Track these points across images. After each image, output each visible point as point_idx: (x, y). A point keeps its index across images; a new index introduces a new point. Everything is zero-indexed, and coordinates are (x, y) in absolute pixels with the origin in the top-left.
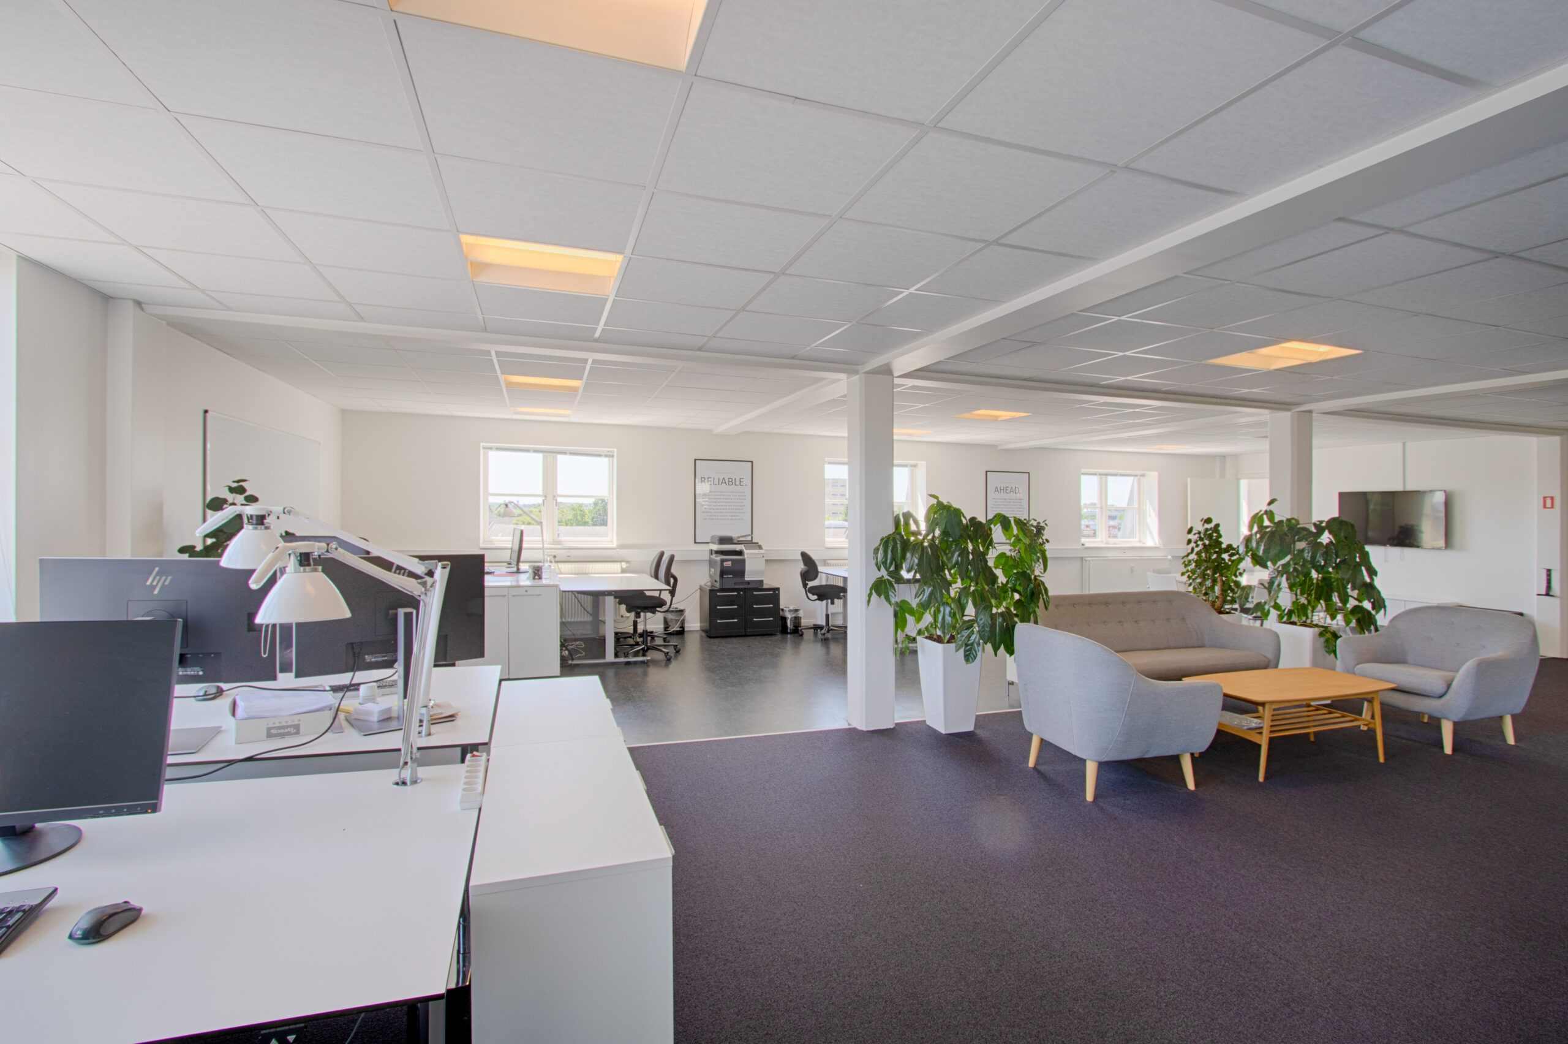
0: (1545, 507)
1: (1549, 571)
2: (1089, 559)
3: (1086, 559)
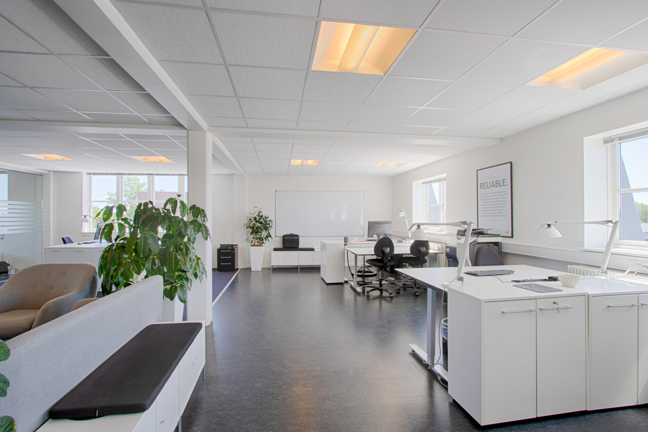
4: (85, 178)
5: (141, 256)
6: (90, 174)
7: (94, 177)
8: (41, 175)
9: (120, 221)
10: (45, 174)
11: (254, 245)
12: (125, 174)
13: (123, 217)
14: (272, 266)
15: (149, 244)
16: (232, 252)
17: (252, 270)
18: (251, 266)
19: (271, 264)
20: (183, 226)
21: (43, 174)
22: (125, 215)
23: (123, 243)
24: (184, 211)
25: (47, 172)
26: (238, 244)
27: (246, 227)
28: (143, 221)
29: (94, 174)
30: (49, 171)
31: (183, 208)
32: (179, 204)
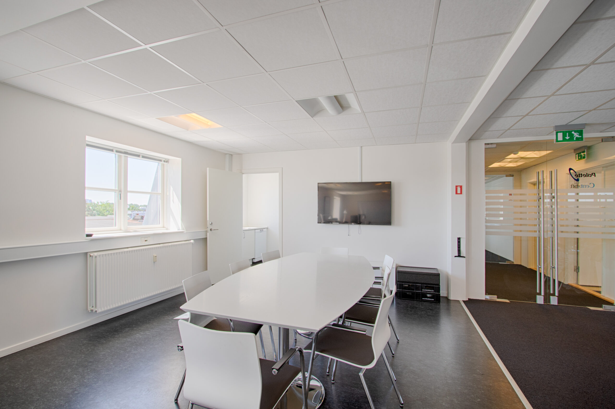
0: (457, 193)
1: (459, 239)
2: (96, 254)
3: (92, 255)
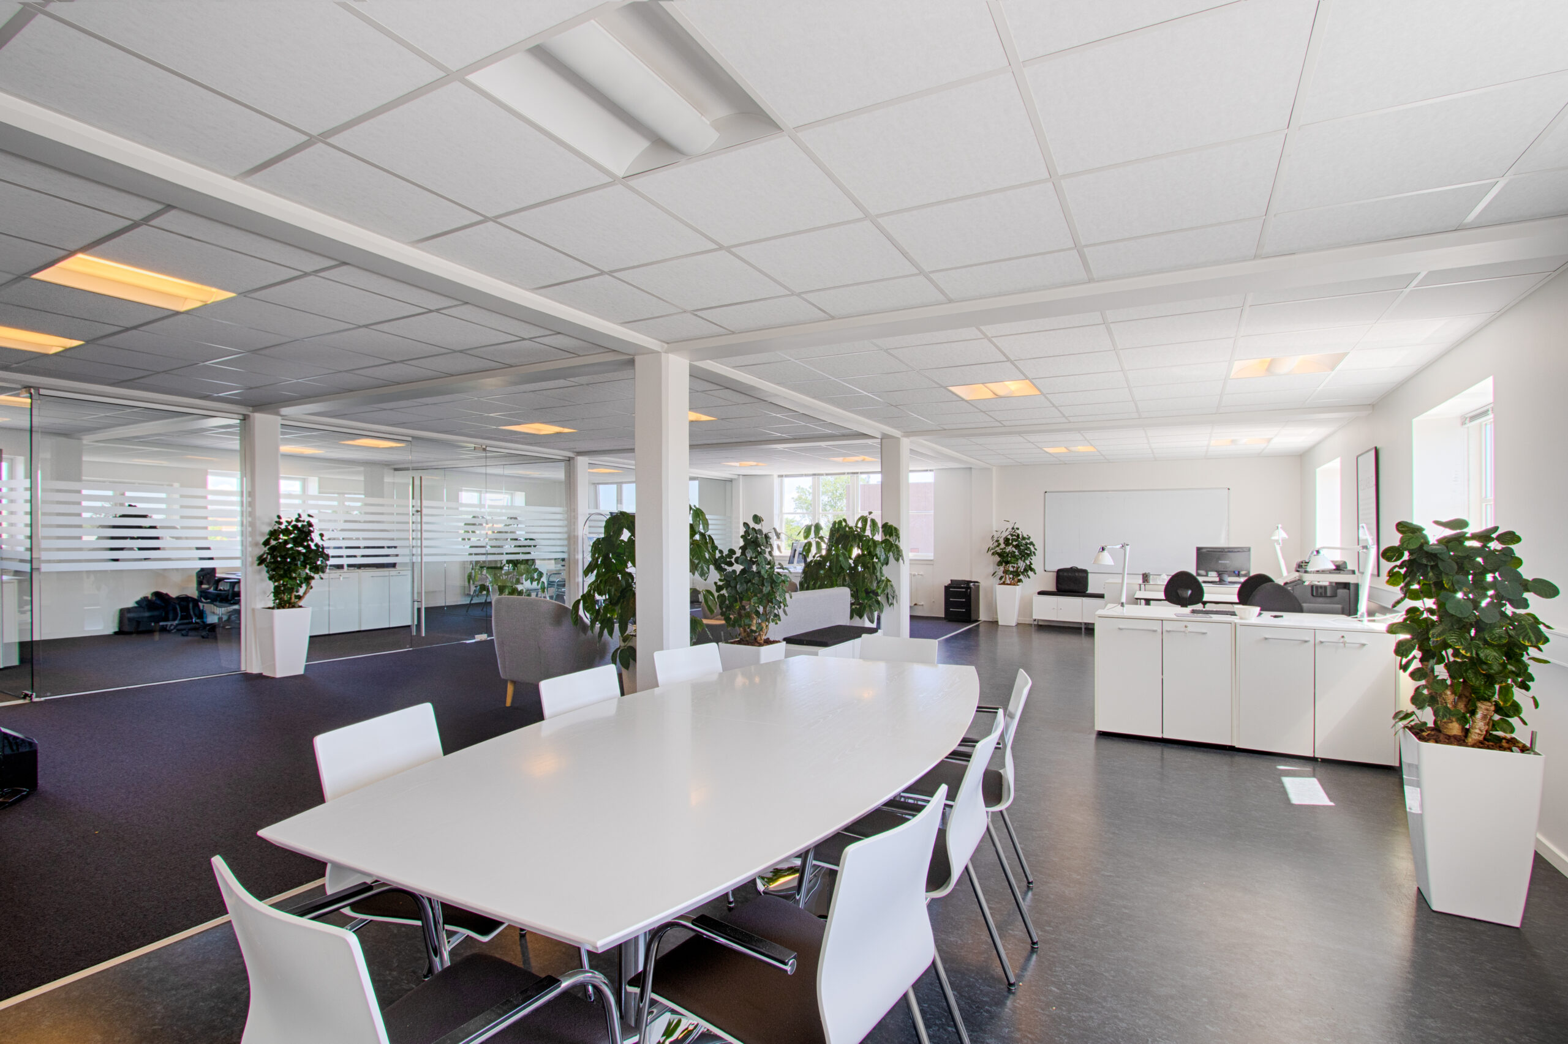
4: (776, 480)
5: (834, 571)
6: (782, 476)
7: (786, 480)
8: (731, 481)
9: (817, 540)
10: (735, 479)
11: (1004, 583)
12: (822, 475)
13: (820, 535)
14: (1035, 620)
15: (840, 562)
16: (966, 591)
17: (1000, 623)
18: (997, 618)
19: (1032, 617)
20: (872, 545)
21: (732, 479)
22: (822, 533)
23: (820, 560)
24: (874, 530)
25: (736, 477)
26: (979, 581)
27: (990, 553)
28: (837, 539)
29: (786, 476)
30: (739, 475)
31: (874, 527)
32: (869, 523)
